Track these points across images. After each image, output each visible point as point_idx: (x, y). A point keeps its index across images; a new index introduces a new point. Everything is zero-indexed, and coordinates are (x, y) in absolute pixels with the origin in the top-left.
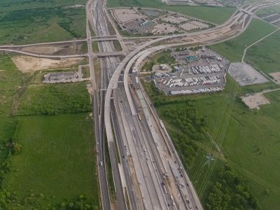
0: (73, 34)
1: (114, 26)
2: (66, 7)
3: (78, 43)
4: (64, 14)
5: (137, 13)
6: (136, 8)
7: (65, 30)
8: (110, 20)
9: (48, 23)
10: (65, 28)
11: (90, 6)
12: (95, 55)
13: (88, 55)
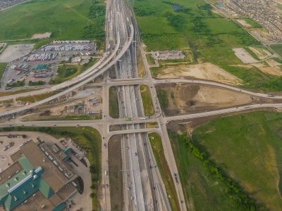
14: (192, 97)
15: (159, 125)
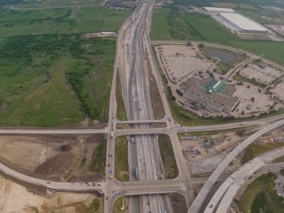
0: (85, 106)
1: (161, 88)
2: (88, 36)
3: (89, 139)
4: (81, 51)
5: (198, 56)
6: (195, 44)
7: (72, 93)
8: (154, 72)
9: (51, 70)
10: (74, 89)
11: (124, 34)
12: (118, 188)
13: (103, 186)
14: (57, 156)
15: (114, 126)
